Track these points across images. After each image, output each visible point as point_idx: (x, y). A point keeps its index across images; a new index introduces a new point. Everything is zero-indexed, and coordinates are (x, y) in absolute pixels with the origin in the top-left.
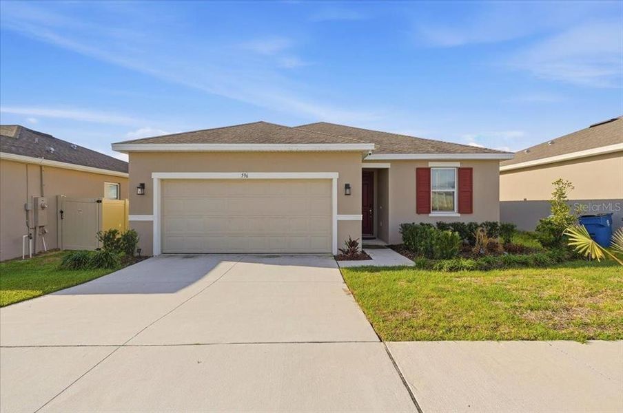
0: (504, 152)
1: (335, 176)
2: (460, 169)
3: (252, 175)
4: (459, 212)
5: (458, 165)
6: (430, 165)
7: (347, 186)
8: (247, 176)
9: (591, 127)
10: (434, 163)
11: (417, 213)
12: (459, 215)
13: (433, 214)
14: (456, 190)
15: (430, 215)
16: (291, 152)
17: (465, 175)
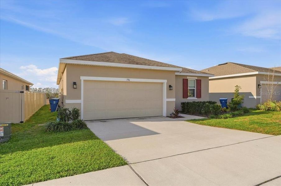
0: (211, 74)
1: (165, 81)
2: (197, 80)
3: (132, 80)
4: (197, 97)
5: (196, 78)
6: (188, 78)
7: (170, 86)
8: (129, 80)
9: (219, 65)
10: (189, 77)
11: (183, 98)
12: (197, 99)
13: (189, 98)
14: (195, 89)
15: (188, 99)
16: (151, 70)
17: (199, 82)
